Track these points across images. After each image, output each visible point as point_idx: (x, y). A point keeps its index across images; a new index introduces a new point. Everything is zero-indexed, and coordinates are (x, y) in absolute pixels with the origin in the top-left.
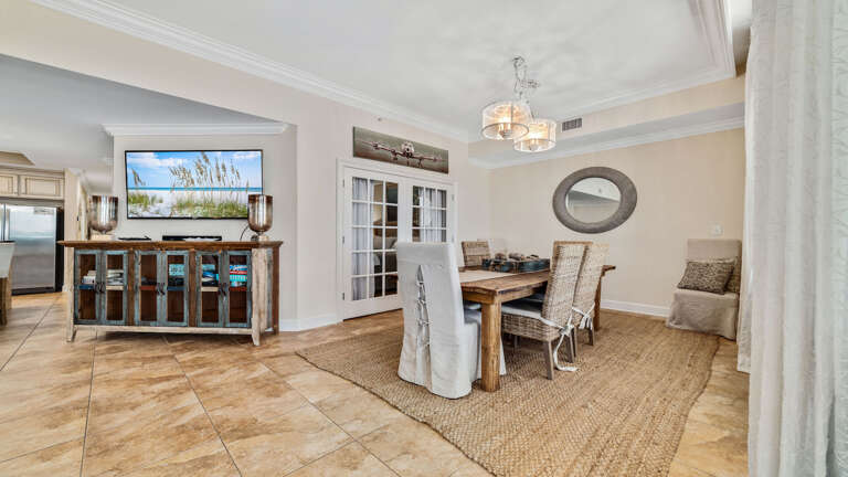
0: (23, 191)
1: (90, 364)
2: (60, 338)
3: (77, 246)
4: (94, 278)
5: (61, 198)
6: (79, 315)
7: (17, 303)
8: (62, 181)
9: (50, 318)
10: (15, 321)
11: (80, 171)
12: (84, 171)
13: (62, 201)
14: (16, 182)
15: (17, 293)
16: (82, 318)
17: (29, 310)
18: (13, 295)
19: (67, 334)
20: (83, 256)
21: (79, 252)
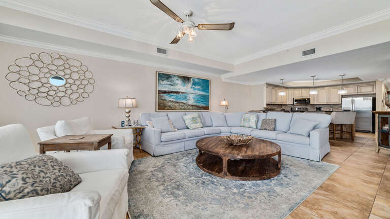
0: (359, 91)
1: (386, 164)
2: (373, 150)
3: (380, 113)
4: (388, 128)
5: (374, 92)
6: (381, 143)
7: (357, 135)
8: (374, 85)
9: (370, 142)
10: (357, 141)
11: (384, 79)
12: (385, 79)
13: (375, 94)
14: (356, 89)
15: (358, 131)
16: (382, 144)
17: (362, 138)
18: (356, 131)
19: (376, 150)
20: (382, 118)
21: (380, 116)
